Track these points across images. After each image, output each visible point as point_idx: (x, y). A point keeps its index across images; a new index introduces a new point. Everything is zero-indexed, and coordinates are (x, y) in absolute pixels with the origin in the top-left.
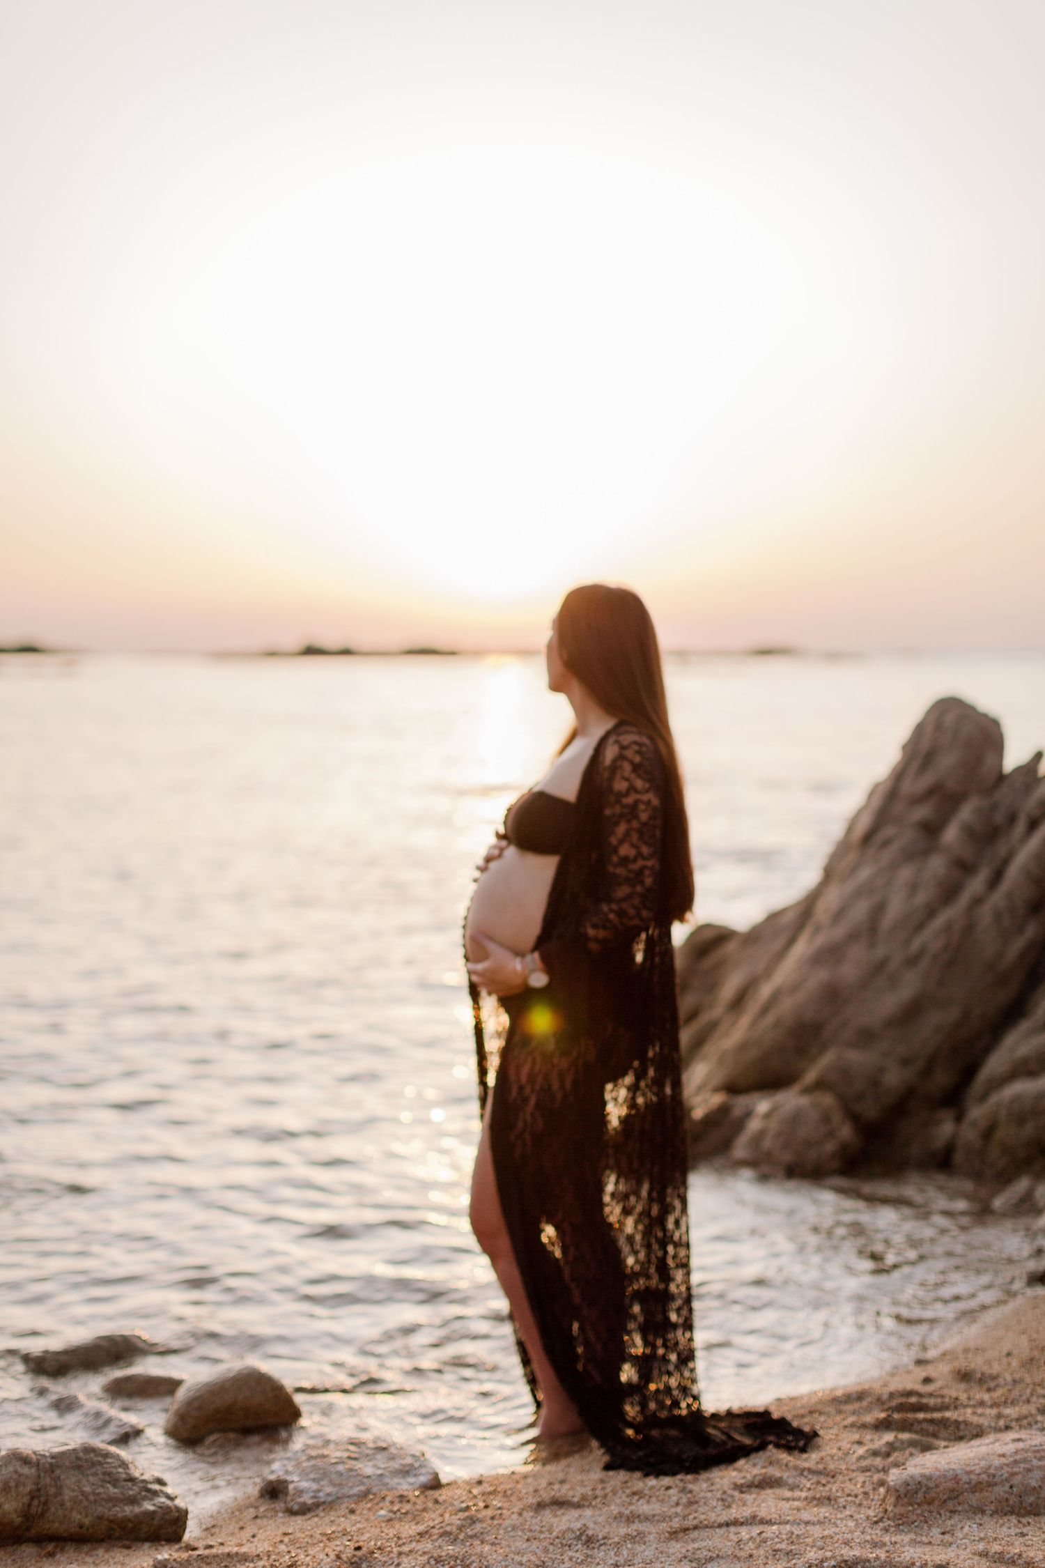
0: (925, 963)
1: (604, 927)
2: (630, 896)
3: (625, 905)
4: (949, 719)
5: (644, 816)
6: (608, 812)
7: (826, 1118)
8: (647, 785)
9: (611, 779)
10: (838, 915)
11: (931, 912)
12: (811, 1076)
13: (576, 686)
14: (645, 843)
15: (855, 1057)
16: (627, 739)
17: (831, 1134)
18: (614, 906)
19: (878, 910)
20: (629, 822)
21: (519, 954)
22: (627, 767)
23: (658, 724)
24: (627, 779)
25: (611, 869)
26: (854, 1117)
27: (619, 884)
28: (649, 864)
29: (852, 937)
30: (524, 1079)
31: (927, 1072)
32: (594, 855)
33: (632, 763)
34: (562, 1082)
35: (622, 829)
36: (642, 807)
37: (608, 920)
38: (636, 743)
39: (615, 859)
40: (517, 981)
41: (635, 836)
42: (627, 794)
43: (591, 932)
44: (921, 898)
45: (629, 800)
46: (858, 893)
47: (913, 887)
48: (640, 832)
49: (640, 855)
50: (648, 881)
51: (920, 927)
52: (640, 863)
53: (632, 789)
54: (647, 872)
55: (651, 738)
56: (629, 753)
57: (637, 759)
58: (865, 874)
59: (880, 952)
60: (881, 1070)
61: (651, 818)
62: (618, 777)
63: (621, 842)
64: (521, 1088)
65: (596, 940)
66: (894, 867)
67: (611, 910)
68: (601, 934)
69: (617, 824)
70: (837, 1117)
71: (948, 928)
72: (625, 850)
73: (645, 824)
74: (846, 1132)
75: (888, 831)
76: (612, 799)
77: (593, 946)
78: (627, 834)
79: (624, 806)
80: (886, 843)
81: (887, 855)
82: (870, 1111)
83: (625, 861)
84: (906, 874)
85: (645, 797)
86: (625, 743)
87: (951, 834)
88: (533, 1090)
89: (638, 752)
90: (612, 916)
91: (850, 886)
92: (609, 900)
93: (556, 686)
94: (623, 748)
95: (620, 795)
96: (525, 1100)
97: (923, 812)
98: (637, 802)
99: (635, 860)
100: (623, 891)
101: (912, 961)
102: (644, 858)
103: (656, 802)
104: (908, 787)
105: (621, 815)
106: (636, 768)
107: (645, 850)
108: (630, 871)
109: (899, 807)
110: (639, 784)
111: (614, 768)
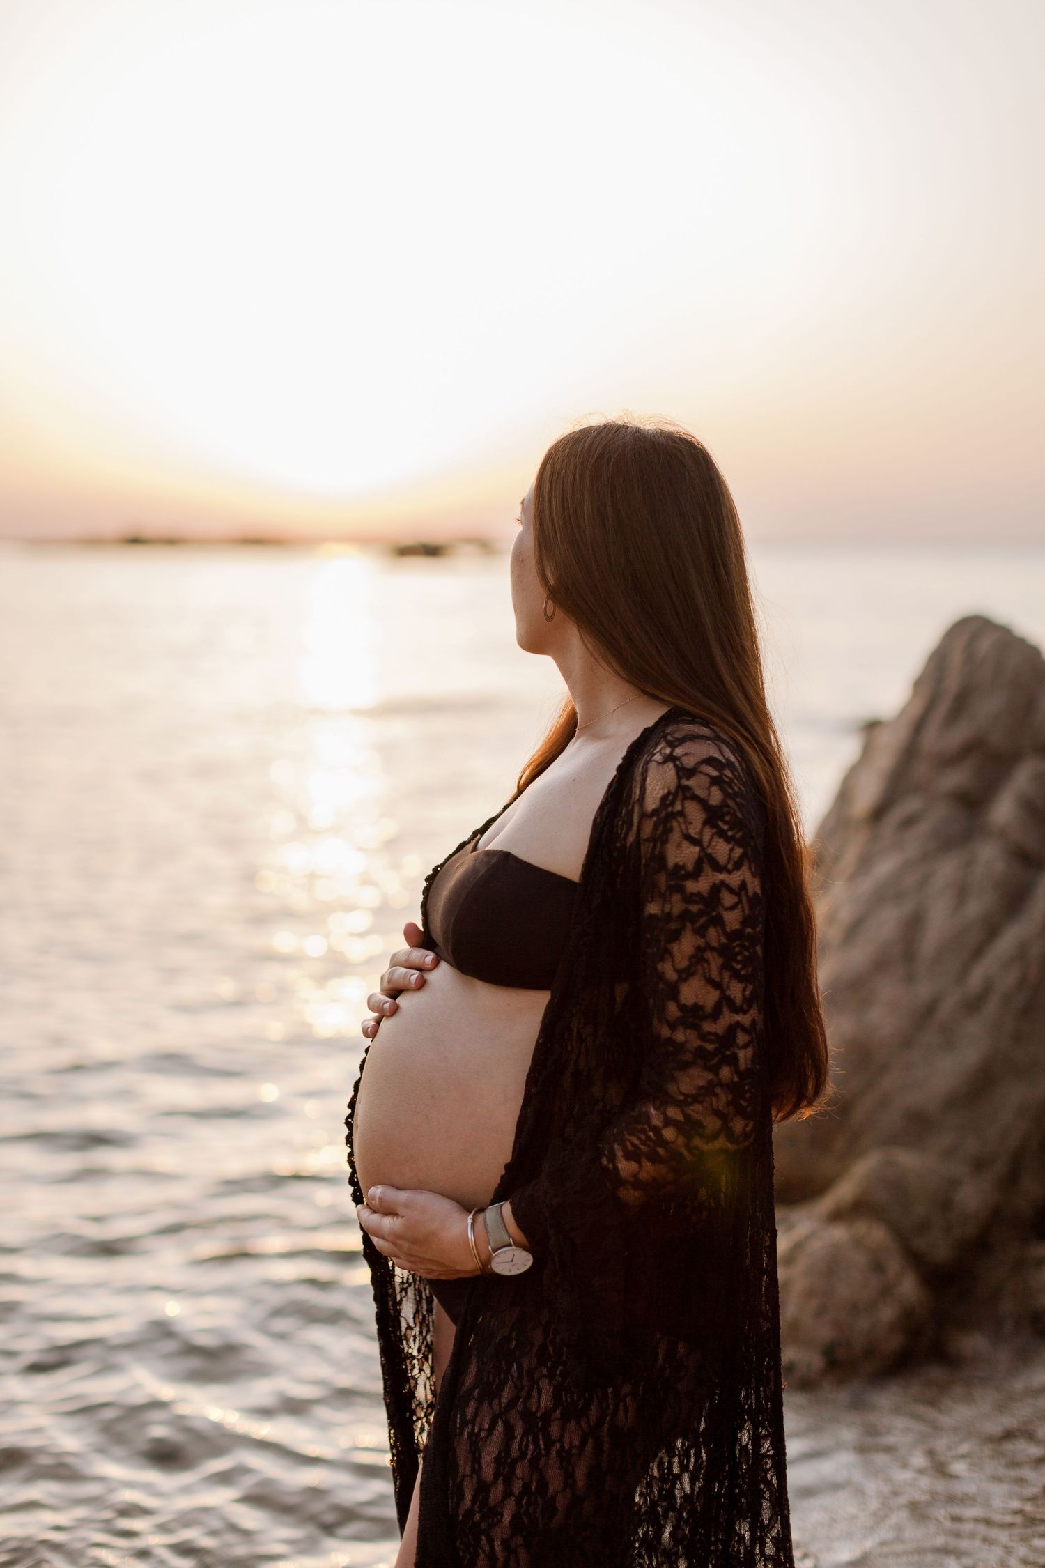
0: (992, 1006)
1: (654, 1158)
2: (708, 1090)
3: (696, 1110)
4: (985, 645)
5: (732, 919)
6: (653, 908)
7: (878, 1267)
8: (738, 852)
9: (662, 836)
10: (853, 930)
11: (992, 930)
12: (844, 1191)
13: (574, 639)
14: (736, 976)
15: (909, 1160)
16: (693, 753)
17: (886, 1291)
18: (673, 1112)
19: (914, 924)
20: (701, 932)
21: (471, 1206)
22: (695, 813)
23: (751, 717)
24: (695, 842)
25: (665, 1032)
26: (915, 1259)
27: (685, 1066)
28: (745, 1019)
29: (880, 965)
30: (488, 1472)
31: (1011, 1179)
32: (621, 991)
33: (703, 803)
34: (569, 1476)
35: (686, 946)
36: (728, 899)
37: (664, 1143)
38: (710, 761)
39: (672, 1009)
40: (469, 1265)
41: (715, 962)
42: (696, 874)
43: (626, 1167)
44: (975, 908)
45: (701, 886)
46: (879, 898)
47: (962, 893)
48: (724, 951)
49: (725, 1001)
50: (744, 1056)
51: (978, 952)
52: (728, 1018)
53: (707, 860)
54: (742, 1038)
55: (738, 749)
56: (696, 784)
57: (716, 797)
58: (885, 867)
59: (924, 990)
60: (954, 1183)
61: (745, 922)
62: (676, 836)
63: (685, 974)
64: (483, 1489)
65: (637, 1183)
66: (928, 857)
67: (668, 1122)
68: (648, 1170)
69: (676, 936)
70: (894, 1265)
71: (1021, 953)
72: (694, 992)
73: (735, 935)
74: (909, 1288)
75: (910, 805)
76: (662, 880)
77: (630, 1195)
78: (698, 957)
79: (689, 899)
80: (909, 822)
81: (915, 841)
82: (940, 1249)
83: (693, 1016)
84: (947, 869)
85: (734, 879)
86: (689, 762)
87: (1004, 810)
88: (508, 1493)
89: (715, 781)
90: (669, 1134)
91: (866, 885)
92: (664, 1100)
93: (534, 642)
94: (684, 772)
95: (680, 874)
96: (493, 1514)
97: (956, 779)
98: (716, 889)
99: (715, 1014)
100: (690, 1081)
101: (973, 1005)
102: (735, 1009)
103: (754, 886)
104: (932, 740)
105: (685, 916)
106: (713, 815)
107: (736, 991)
108: (704, 1037)
109: (921, 770)
110: (721, 849)
111: (666, 814)
